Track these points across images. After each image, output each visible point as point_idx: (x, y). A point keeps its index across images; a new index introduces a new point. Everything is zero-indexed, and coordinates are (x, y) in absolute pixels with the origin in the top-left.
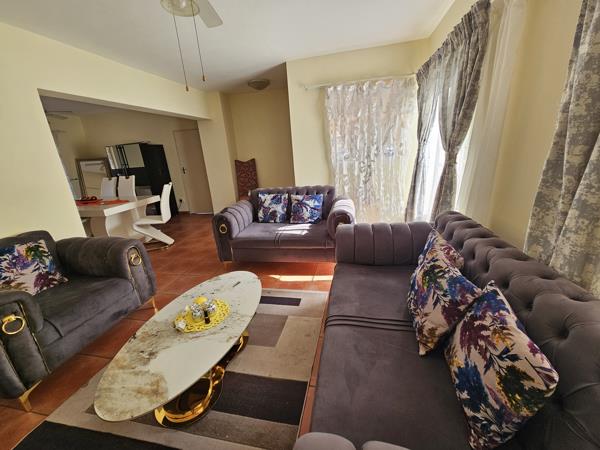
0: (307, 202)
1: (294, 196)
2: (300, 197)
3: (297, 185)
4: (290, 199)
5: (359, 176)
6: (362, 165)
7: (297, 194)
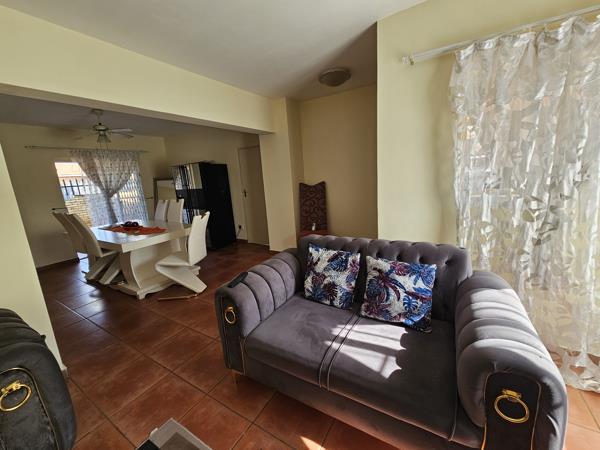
0: (400, 279)
1: (372, 261)
2: (384, 265)
3: (382, 236)
4: (363, 263)
5: (522, 229)
6: (534, 205)
7: (380, 255)
